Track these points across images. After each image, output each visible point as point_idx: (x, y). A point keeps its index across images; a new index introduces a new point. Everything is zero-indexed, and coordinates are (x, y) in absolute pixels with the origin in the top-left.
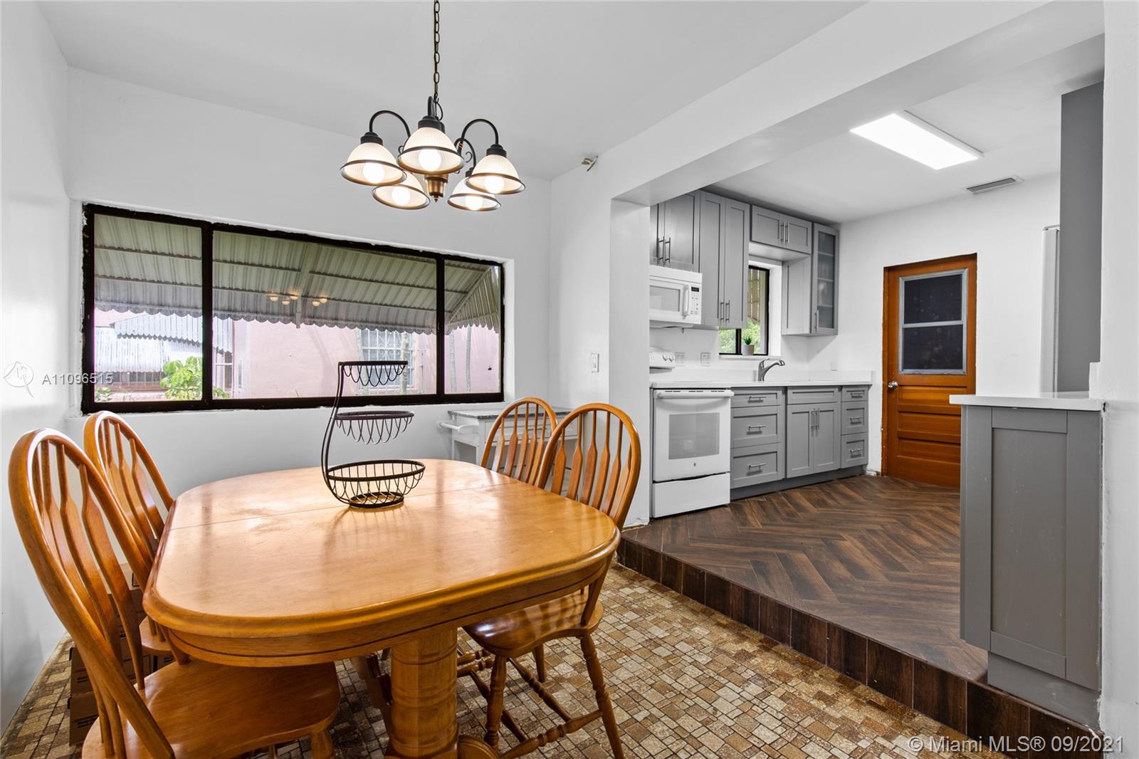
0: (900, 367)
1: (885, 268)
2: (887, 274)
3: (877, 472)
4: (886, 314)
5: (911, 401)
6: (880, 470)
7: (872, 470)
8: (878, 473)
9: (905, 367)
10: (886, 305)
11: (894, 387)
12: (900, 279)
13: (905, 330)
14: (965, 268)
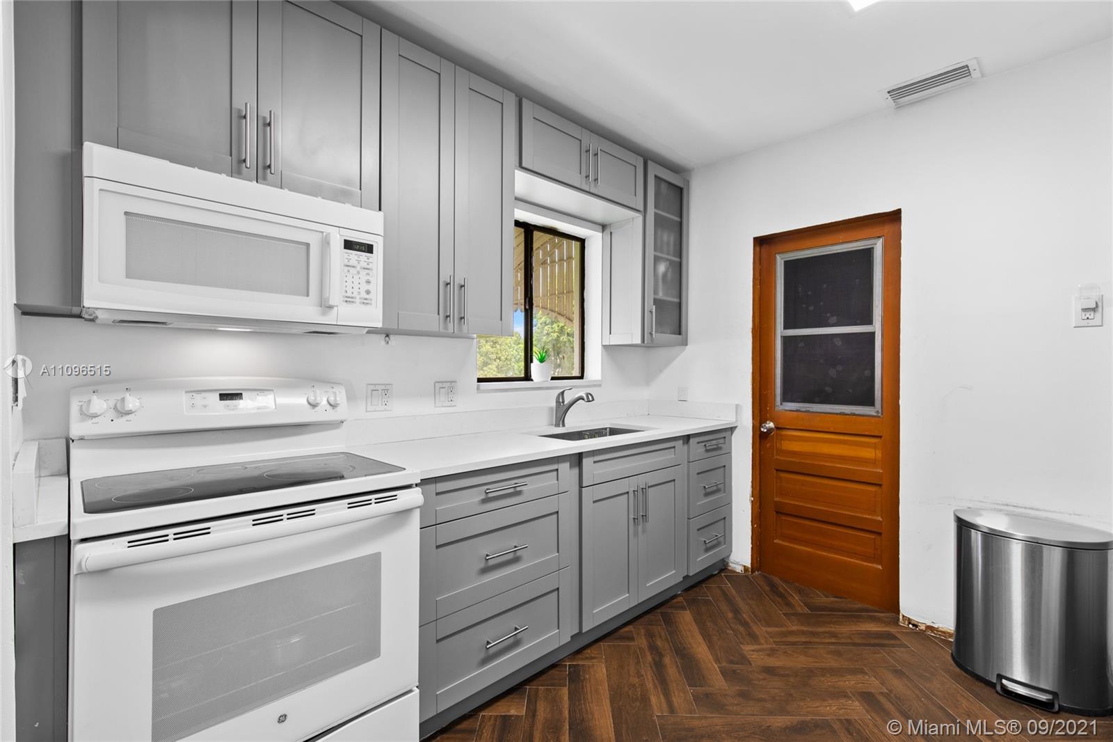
0: (778, 398)
1: (756, 239)
2: (758, 249)
3: (745, 566)
4: (757, 314)
5: (794, 453)
6: (748, 564)
7: (737, 563)
8: (746, 568)
9: (785, 398)
10: (757, 299)
11: (770, 430)
12: (778, 257)
13: (787, 340)
14: (879, 237)
